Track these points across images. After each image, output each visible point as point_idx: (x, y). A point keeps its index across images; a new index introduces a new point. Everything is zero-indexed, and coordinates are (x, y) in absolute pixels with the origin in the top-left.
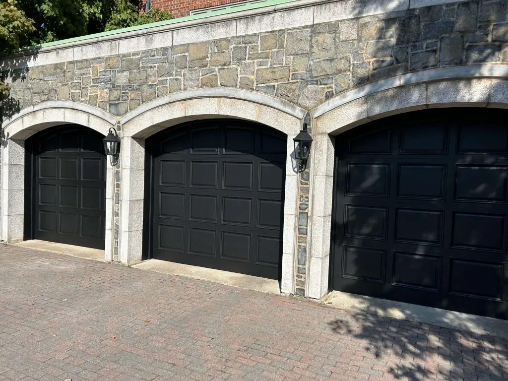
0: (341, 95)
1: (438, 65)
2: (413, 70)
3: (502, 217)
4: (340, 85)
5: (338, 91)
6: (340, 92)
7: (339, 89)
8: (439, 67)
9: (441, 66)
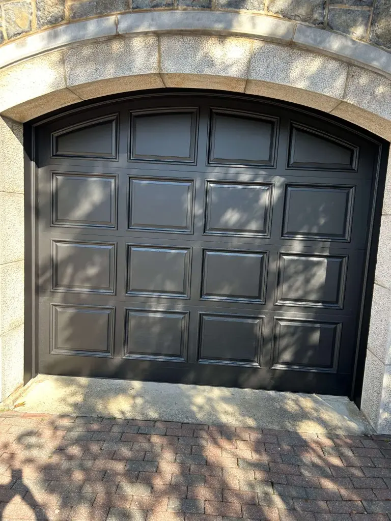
0: (18, 41)
1: (176, 5)
2: (137, 7)
3: (261, 256)
4: (15, 22)
5: (11, 33)
6: (15, 35)
7: (13, 30)
8: (177, 9)
9: (180, 7)
